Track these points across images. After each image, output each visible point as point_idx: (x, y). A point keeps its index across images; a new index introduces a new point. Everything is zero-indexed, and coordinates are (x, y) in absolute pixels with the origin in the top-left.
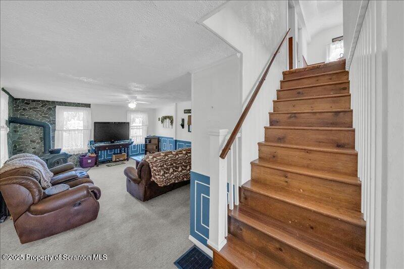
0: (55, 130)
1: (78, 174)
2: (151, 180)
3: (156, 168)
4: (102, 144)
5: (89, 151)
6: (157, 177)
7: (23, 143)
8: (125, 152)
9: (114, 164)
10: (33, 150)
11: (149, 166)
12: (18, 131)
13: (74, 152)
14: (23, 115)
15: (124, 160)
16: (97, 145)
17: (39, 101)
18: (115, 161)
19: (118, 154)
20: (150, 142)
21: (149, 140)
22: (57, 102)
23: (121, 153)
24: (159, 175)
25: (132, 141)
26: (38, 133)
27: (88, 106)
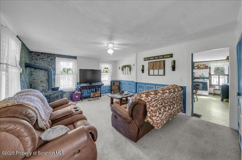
0: (55, 74)
1: (73, 109)
2: (145, 121)
3: (152, 108)
4: (84, 85)
5: (76, 89)
6: (154, 118)
7: (36, 83)
8: (98, 91)
9: (92, 99)
10: (42, 88)
11: (145, 105)
12: (33, 75)
13: (67, 90)
14: (35, 63)
15: (98, 96)
16: (81, 85)
17: (46, 53)
18: (93, 97)
19: (94, 92)
20: (114, 84)
21: (113, 83)
22: (56, 55)
23: (96, 91)
24: (155, 115)
25: (103, 83)
26: (45, 76)
27: (75, 58)
